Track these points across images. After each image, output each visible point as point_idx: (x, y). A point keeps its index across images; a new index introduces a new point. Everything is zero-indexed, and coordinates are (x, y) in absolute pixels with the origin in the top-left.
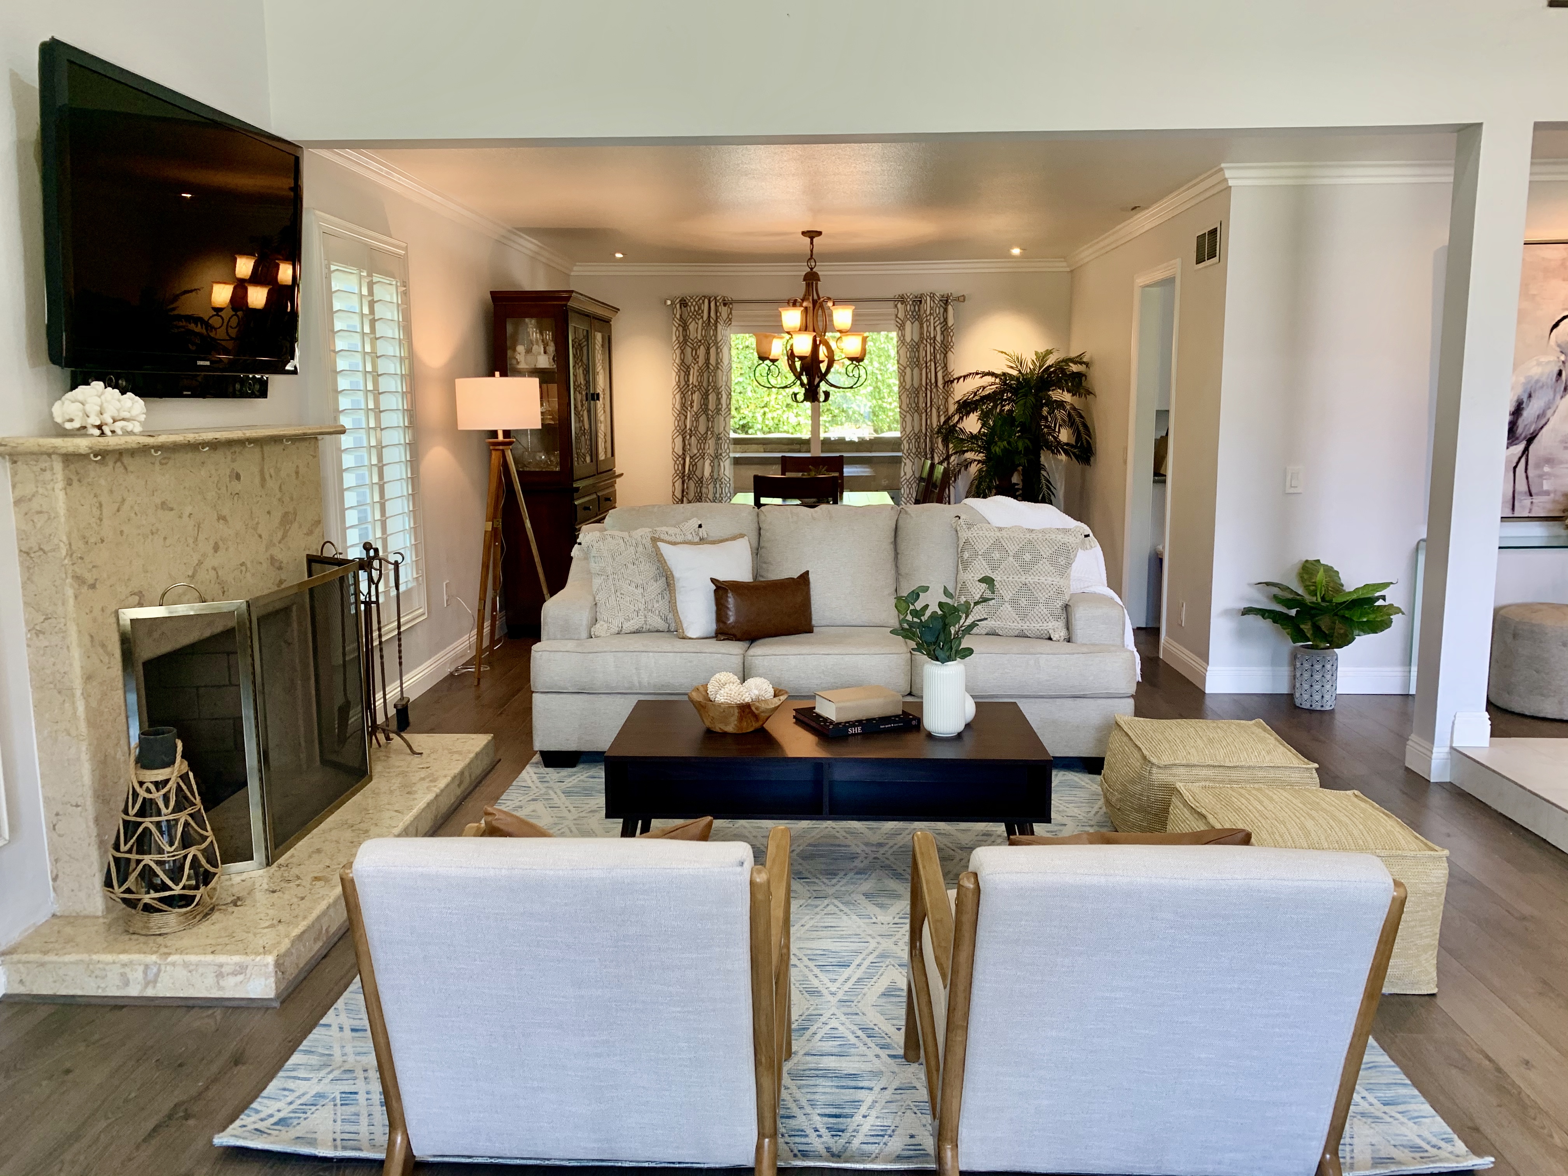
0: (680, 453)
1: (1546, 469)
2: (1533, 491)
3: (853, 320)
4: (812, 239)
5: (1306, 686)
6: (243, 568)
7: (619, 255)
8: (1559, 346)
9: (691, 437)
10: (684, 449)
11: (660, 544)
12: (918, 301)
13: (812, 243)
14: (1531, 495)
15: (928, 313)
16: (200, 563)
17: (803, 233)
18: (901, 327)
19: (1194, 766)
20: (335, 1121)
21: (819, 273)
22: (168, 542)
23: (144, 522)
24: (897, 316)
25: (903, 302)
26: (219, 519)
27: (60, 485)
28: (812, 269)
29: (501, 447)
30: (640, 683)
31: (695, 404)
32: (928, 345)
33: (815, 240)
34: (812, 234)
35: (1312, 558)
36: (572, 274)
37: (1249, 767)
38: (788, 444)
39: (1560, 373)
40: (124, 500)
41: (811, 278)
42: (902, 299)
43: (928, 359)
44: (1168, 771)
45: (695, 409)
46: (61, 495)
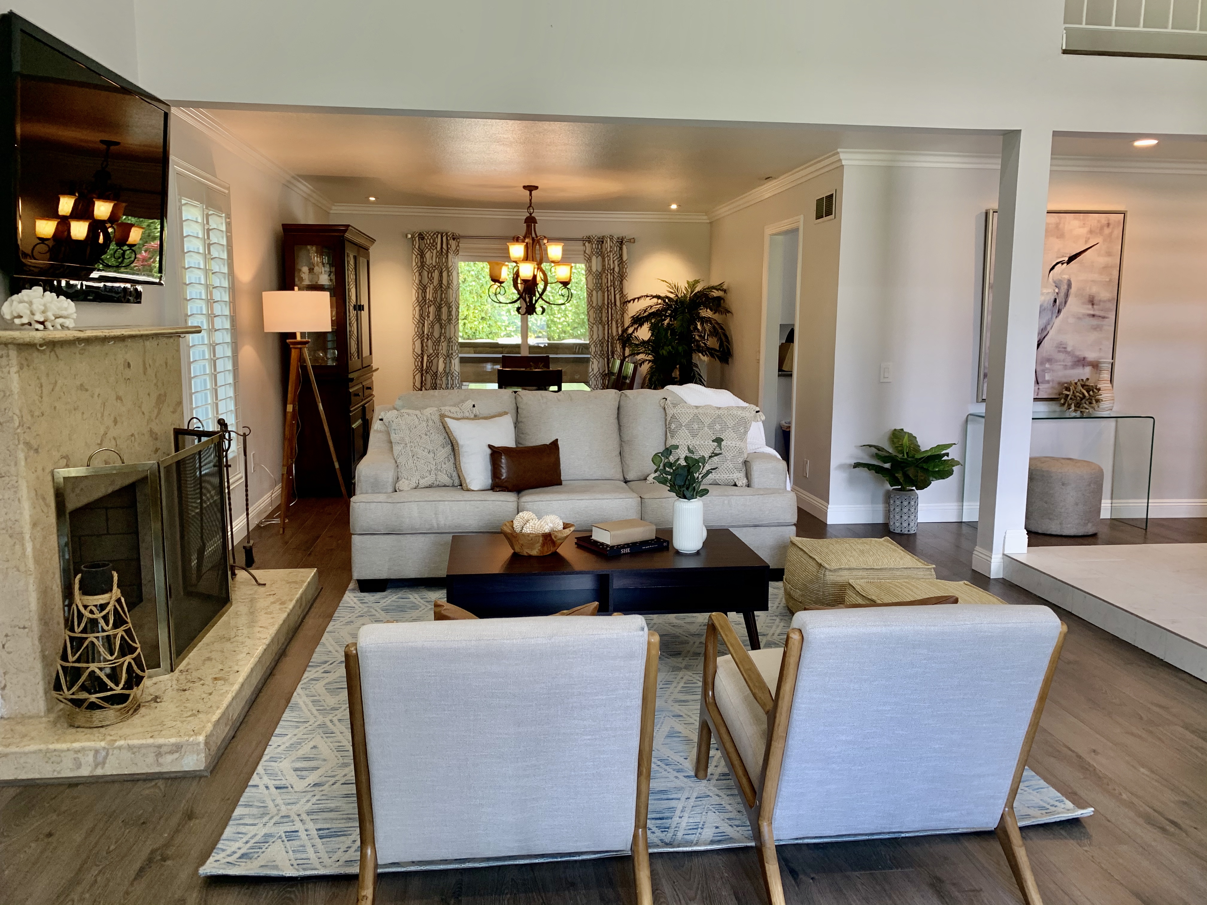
0: (420, 353)
1: (1047, 366)
2: (1039, 381)
3: (563, 254)
4: (531, 192)
5: (897, 517)
6: (133, 438)
7: (372, 199)
8: (1055, 282)
9: (428, 340)
10: (422, 351)
11: (447, 419)
12: (601, 241)
13: (531, 194)
14: (1038, 383)
15: (609, 250)
16: (105, 433)
17: (525, 187)
18: (589, 260)
19: (854, 569)
20: (287, 852)
21: (537, 218)
22: (85, 416)
23: (69, 400)
24: (585, 252)
25: (589, 242)
26: (117, 399)
27: (14, 369)
28: (531, 214)
29: (299, 346)
30: (438, 524)
31: (431, 315)
32: (609, 274)
33: (533, 192)
34: (532, 188)
35: (898, 428)
36: (331, 212)
37: (890, 569)
38: (491, 347)
39: (1055, 301)
40: (56, 382)
41: (530, 221)
42: (589, 240)
43: (609, 285)
44: (837, 573)
45: (431, 318)
46: (15, 377)
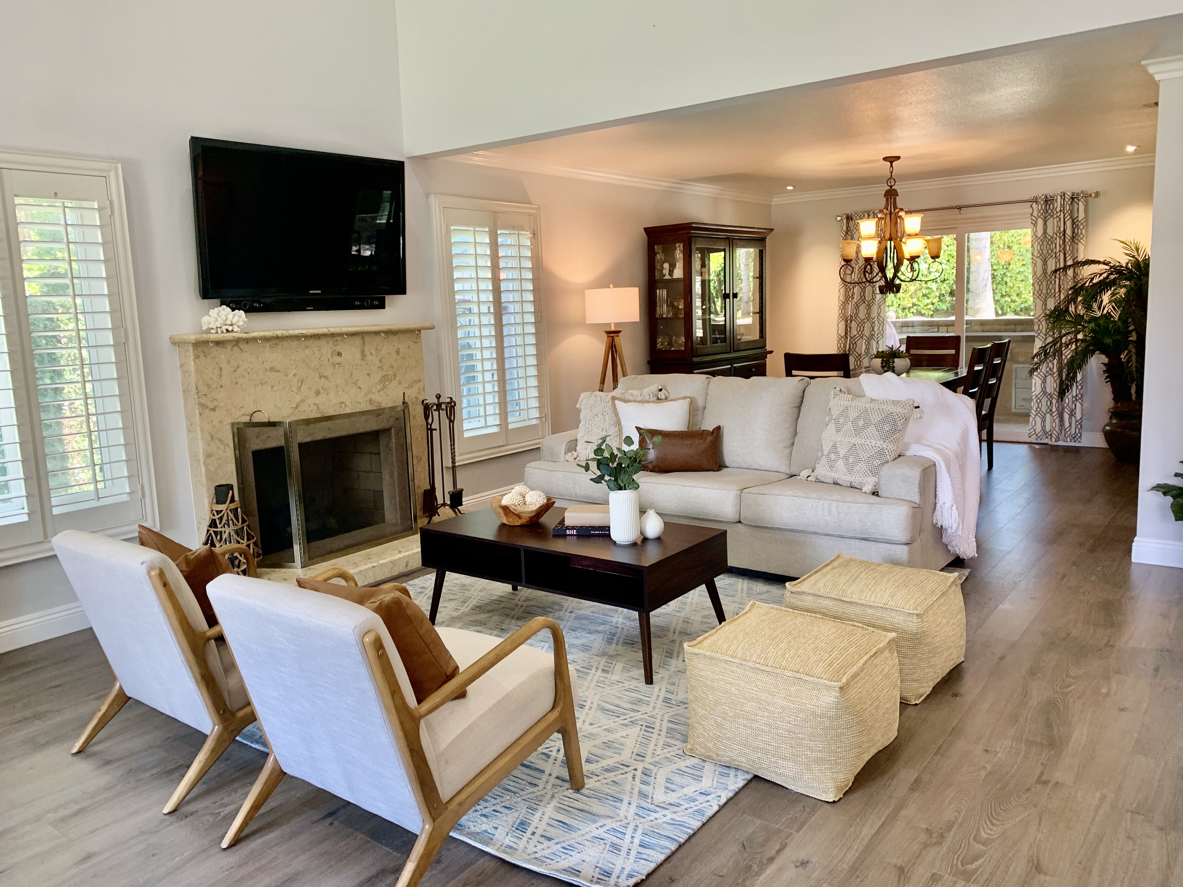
0: (843, 334)
4: (891, 163)
7: (790, 188)
9: (851, 321)
10: (846, 333)
11: (617, 402)
12: (1048, 200)
13: (891, 166)
15: (1058, 210)
16: (303, 401)
17: (885, 159)
18: (1035, 224)
22: (275, 389)
23: (255, 378)
24: (1032, 215)
26: (320, 377)
27: (192, 358)
28: (891, 187)
29: (612, 335)
31: (855, 296)
32: (1058, 238)
34: (891, 159)
36: (773, 203)
40: (239, 366)
41: (891, 194)
42: (1035, 200)
45: (855, 300)
46: (192, 363)
